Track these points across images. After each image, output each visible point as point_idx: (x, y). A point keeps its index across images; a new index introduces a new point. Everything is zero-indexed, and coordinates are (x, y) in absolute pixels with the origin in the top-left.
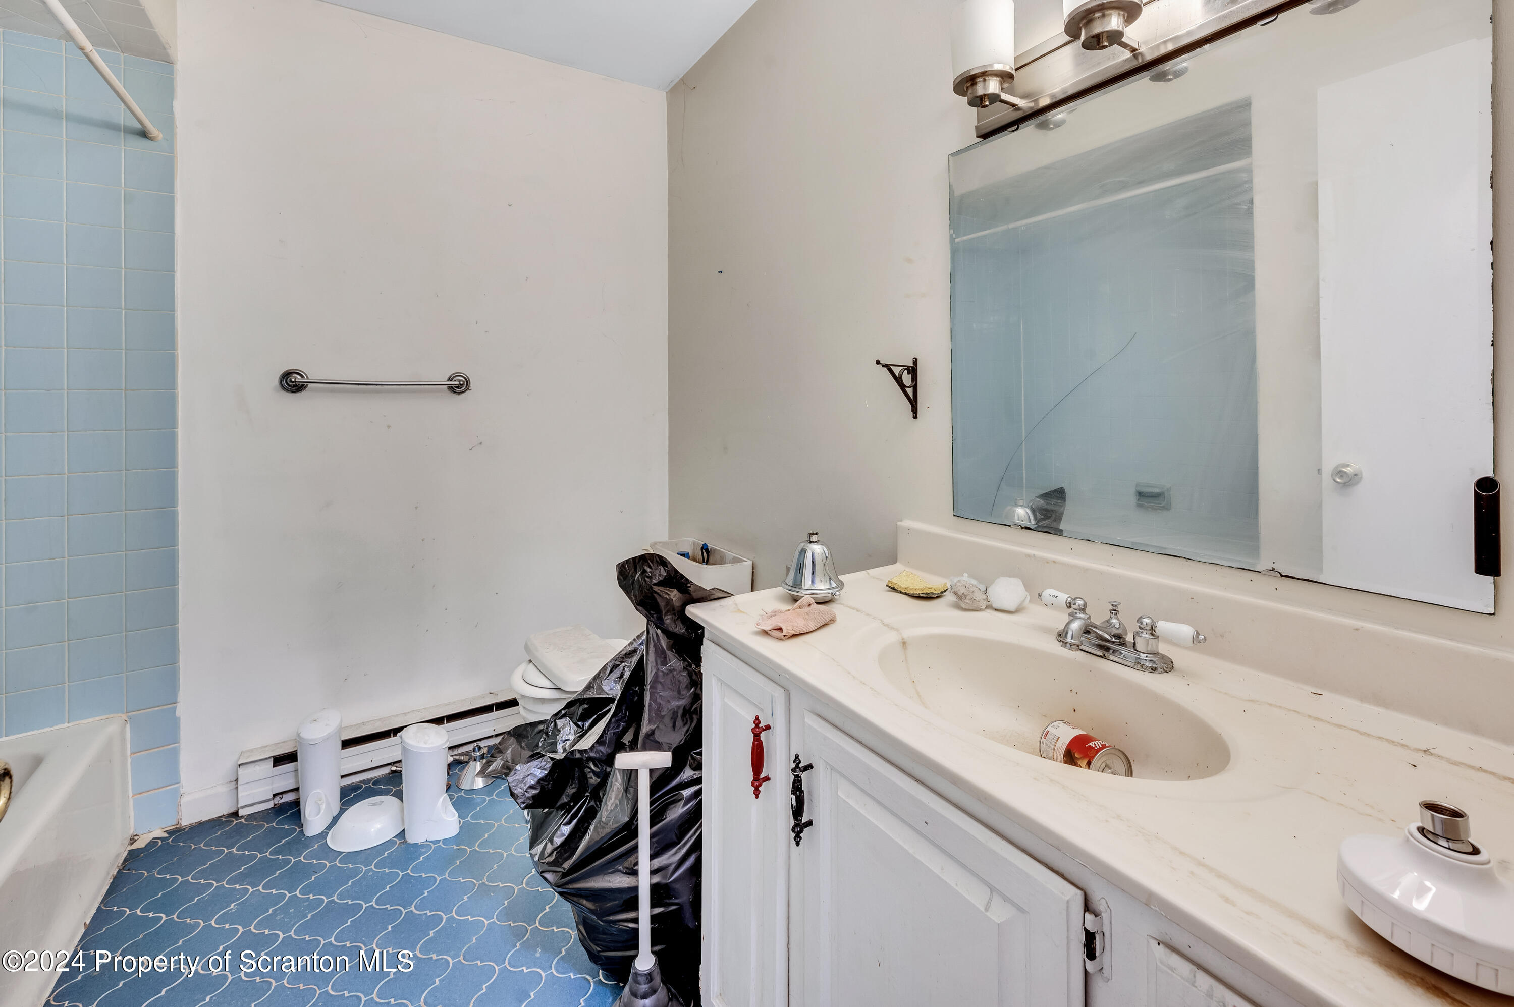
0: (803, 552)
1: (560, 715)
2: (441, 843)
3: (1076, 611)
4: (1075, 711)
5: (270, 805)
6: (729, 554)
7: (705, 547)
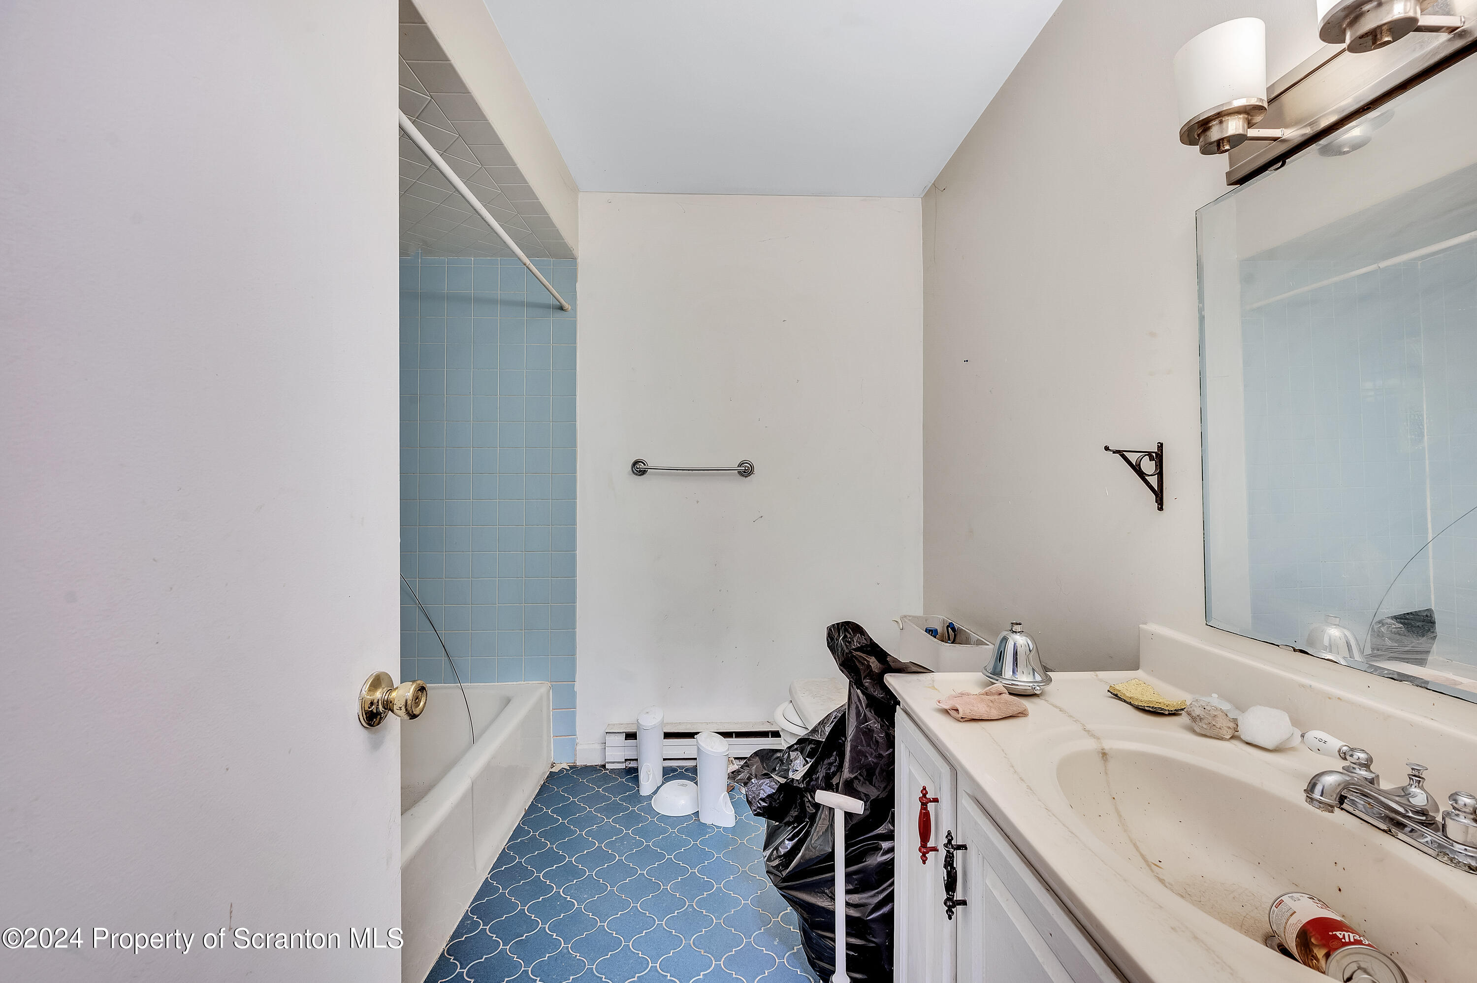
0: (1005, 640)
1: (792, 749)
2: (721, 830)
3: (1354, 766)
4: (1340, 890)
5: (623, 766)
6: (973, 635)
7: (951, 626)
